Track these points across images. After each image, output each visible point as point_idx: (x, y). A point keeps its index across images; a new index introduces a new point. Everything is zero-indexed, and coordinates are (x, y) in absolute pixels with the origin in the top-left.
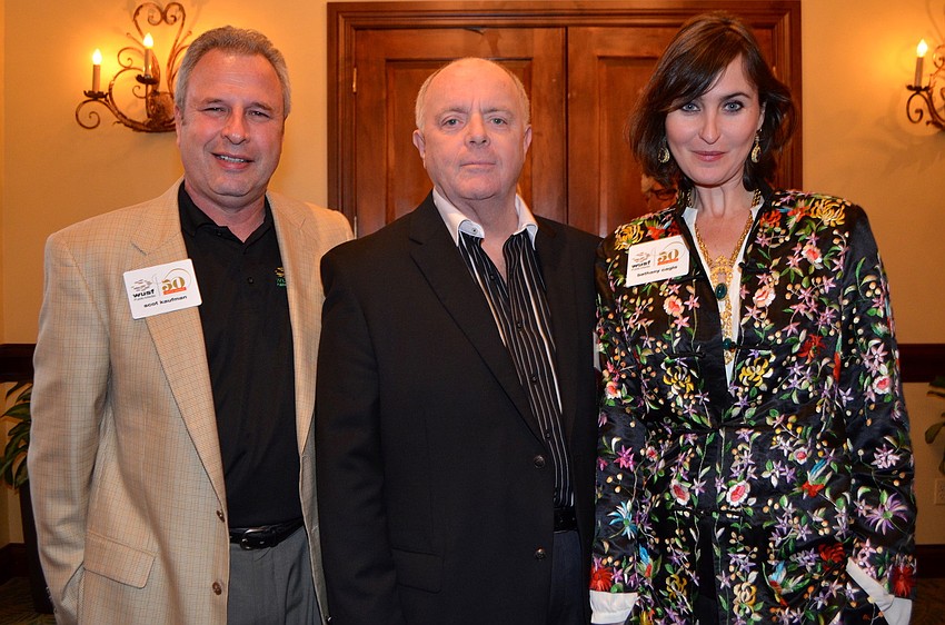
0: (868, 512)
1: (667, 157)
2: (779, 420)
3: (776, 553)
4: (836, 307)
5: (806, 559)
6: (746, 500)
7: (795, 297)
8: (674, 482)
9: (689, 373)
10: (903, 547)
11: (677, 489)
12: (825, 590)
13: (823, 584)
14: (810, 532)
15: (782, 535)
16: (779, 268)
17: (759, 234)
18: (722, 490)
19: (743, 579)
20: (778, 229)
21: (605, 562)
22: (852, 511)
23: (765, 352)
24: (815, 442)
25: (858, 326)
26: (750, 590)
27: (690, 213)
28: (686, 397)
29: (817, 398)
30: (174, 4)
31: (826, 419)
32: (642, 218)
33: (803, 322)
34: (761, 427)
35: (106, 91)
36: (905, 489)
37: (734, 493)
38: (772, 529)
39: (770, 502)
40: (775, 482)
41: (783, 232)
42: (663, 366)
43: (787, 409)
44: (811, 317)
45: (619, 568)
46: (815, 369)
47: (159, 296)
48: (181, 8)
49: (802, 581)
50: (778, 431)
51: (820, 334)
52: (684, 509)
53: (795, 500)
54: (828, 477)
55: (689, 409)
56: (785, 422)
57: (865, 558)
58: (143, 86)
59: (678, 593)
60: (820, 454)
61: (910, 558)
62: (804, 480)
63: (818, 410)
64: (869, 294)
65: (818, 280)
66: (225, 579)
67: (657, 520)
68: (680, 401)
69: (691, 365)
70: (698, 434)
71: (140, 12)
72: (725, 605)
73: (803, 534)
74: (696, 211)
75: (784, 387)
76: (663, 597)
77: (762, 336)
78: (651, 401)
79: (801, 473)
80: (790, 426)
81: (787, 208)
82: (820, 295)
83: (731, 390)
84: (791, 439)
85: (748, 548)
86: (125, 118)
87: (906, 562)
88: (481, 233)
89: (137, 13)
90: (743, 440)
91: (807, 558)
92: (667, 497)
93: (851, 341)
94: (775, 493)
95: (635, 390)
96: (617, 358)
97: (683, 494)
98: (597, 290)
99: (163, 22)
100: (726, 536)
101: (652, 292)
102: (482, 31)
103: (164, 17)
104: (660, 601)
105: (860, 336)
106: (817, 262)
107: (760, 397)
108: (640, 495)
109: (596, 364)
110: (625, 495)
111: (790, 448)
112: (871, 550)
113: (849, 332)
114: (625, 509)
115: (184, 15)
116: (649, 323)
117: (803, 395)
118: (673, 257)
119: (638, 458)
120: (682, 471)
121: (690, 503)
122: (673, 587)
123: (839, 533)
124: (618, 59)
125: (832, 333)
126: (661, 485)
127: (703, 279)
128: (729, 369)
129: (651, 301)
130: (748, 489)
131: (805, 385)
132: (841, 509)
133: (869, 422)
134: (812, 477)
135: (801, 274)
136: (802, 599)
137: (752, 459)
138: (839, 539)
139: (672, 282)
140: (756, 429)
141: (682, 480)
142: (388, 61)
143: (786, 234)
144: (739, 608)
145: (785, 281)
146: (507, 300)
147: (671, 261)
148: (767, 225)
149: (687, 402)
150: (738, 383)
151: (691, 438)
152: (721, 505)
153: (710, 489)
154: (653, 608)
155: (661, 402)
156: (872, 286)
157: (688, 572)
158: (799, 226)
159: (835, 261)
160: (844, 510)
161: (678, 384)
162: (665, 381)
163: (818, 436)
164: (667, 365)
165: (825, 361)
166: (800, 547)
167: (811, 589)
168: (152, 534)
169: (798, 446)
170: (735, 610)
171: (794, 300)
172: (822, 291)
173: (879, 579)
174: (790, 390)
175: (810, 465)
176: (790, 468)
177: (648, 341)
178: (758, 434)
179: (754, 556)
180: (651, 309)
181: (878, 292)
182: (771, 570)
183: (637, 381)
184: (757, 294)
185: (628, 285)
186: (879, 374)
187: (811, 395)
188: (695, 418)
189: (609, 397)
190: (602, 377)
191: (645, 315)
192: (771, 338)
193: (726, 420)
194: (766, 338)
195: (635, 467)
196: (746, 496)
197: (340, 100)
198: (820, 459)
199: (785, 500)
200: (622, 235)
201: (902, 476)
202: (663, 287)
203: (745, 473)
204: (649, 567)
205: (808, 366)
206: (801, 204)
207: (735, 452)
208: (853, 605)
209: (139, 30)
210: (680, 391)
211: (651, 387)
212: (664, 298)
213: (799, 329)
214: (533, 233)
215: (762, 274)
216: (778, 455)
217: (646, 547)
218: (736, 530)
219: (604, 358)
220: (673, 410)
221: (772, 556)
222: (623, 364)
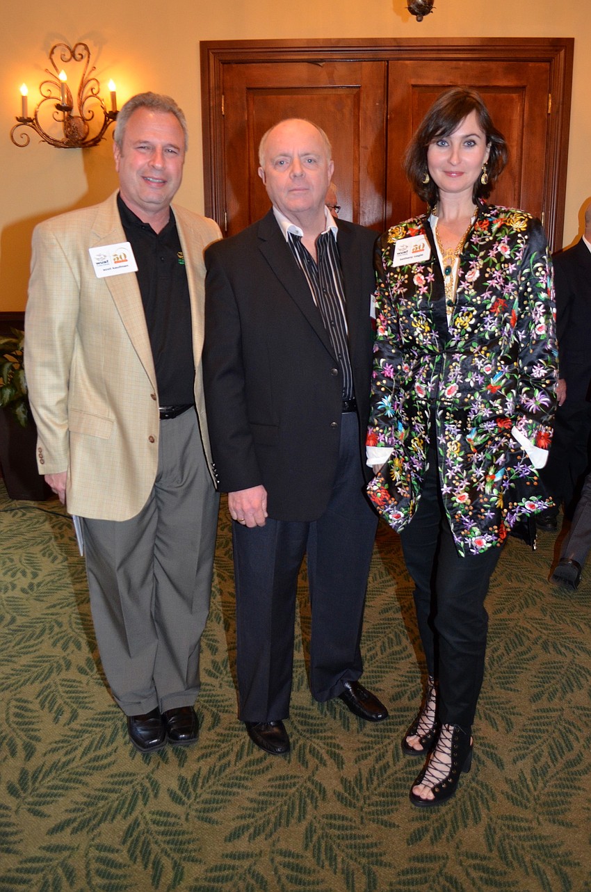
0: (527, 401)
1: (428, 179)
2: (478, 348)
3: (471, 424)
4: (515, 282)
5: (488, 426)
6: (455, 395)
7: (491, 275)
8: (417, 384)
9: (427, 320)
10: (545, 422)
11: (418, 388)
12: (497, 443)
13: (497, 439)
14: (491, 412)
15: (475, 414)
16: (483, 258)
17: (474, 235)
18: (443, 389)
19: (453, 438)
20: (486, 232)
21: (374, 430)
22: (517, 400)
23: (470, 309)
24: (496, 361)
25: (530, 293)
26: (457, 445)
27: (434, 219)
28: (425, 334)
29: (500, 336)
30: (80, 44)
31: (504, 349)
32: (406, 222)
33: (494, 291)
34: (468, 353)
35: (32, 117)
36: (549, 389)
37: (449, 391)
38: (469, 410)
39: (469, 396)
40: (472, 384)
41: (489, 234)
42: (412, 316)
43: (482, 342)
44: (499, 288)
45: (382, 433)
46: (500, 319)
47: (112, 264)
48: (86, 48)
49: (485, 437)
50: (476, 355)
51: (505, 298)
52: (422, 400)
53: (483, 395)
54: (504, 381)
55: (426, 342)
56: (481, 350)
57: (522, 425)
58: (60, 112)
59: (418, 448)
60: (499, 368)
61: (550, 428)
62: (488, 383)
63: (500, 343)
64: (537, 274)
65: (506, 265)
66: (156, 435)
67: (407, 407)
68: (421, 337)
69: (428, 316)
70: (432, 356)
71: (55, 51)
72: (442, 453)
73: (486, 413)
74: (437, 218)
75: (482, 329)
76: (410, 450)
77: (469, 299)
78: (405, 338)
79: (487, 379)
80: (483, 352)
81: (493, 218)
82: (507, 275)
83: (450, 331)
84: (483, 360)
85: (456, 421)
86: (48, 137)
87: (546, 430)
88: (301, 233)
89: (52, 52)
90: (456, 361)
91: (490, 426)
92: (413, 393)
93: (525, 302)
94: (472, 391)
95: (396, 331)
96: (386, 311)
97: (422, 390)
98: (375, 268)
99: (73, 59)
100: (444, 415)
101: (407, 271)
102: (321, 64)
103: (73, 55)
104: (408, 453)
105: (531, 300)
106: (507, 254)
107: (467, 335)
108: (397, 392)
109: (373, 314)
110: (387, 392)
111: (482, 365)
112: (526, 421)
113: (523, 298)
114: (386, 401)
115: (89, 54)
116: (405, 290)
117: (492, 335)
118: (421, 248)
119: (396, 371)
120: (421, 378)
121: (426, 396)
122: (415, 444)
123: (508, 413)
124: (427, 86)
125: (511, 298)
126: (410, 387)
127: (437, 264)
128: (449, 317)
129: (406, 276)
130: (457, 389)
131: (494, 328)
132: (510, 399)
133: (531, 351)
134: (493, 382)
135: (496, 262)
136: (484, 448)
137: (460, 371)
138: (508, 416)
139: (420, 265)
140: (464, 354)
141: (422, 383)
142: (248, 89)
143: (491, 236)
144: (450, 455)
145: (486, 265)
146: (317, 274)
147: (420, 251)
148: (480, 229)
149: (425, 337)
150: (455, 327)
151: (427, 358)
152: (442, 397)
153: (437, 389)
154: (403, 457)
155: (410, 337)
156: (540, 269)
157: (423, 436)
158: (499, 230)
159: (517, 254)
160: (512, 400)
161: (420, 327)
162: (413, 325)
163: (499, 358)
164: (414, 316)
165: (506, 314)
166: (484, 420)
167: (490, 442)
168: (110, 409)
169: (486, 364)
170: (448, 456)
171: (491, 278)
172: (508, 272)
173: (529, 437)
174: (484, 331)
175: (493, 375)
176: (481, 376)
177: (403, 301)
178: (465, 357)
179: (459, 426)
180: (406, 282)
181: (543, 273)
182: (468, 432)
183: (397, 325)
184: (468, 274)
185: (394, 266)
186: (539, 323)
187: (496, 335)
188: (430, 348)
189: (380, 334)
190: (376, 322)
191: (403, 285)
192: (474, 300)
193: (447, 349)
194: (471, 300)
195: (394, 376)
196: (456, 392)
197: (212, 121)
198: (499, 371)
199: (477, 394)
200: (393, 233)
201: (547, 382)
202: (414, 267)
203: (456, 380)
204: (402, 434)
205: (495, 317)
206: (502, 216)
207: (451, 367)
208: (513, 451)
209: (55, 66)
210: (421, 330)
211: (405, 329)
212: (414, 274)
213: (491, 295)
214: (335, 233)
215: (472, 261)
216: (475, 368)
217: (401, 422)
218: (449, 411)
219: (378, 312)
220: (417, 342)
221: (469, 425)
222: (389, 315)
